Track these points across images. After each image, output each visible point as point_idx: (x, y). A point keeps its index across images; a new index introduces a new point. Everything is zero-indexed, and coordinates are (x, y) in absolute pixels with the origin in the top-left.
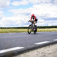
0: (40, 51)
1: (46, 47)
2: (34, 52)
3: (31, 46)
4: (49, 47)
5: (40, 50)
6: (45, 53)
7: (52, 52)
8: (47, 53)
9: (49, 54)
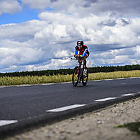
0: (57, 128)
1: (74, 118)
2: (42, 131)
3: (35, 117)
4: (82, 118)
5: (56, 126)
6: (69, 133)
7: (87, 129)
8: (72, 132)
9: (79, 134)
